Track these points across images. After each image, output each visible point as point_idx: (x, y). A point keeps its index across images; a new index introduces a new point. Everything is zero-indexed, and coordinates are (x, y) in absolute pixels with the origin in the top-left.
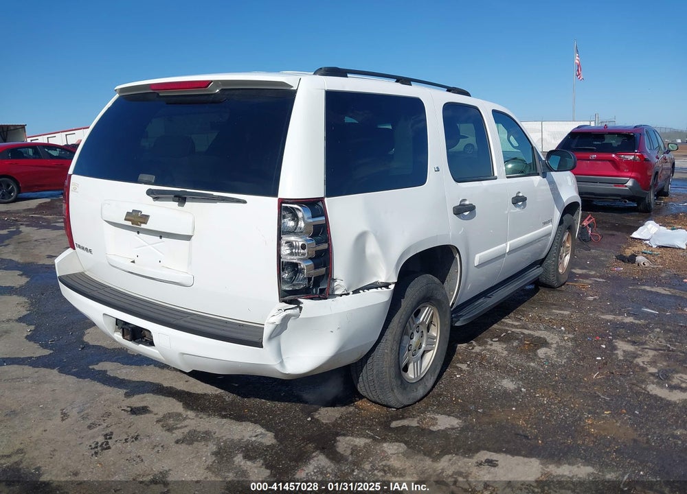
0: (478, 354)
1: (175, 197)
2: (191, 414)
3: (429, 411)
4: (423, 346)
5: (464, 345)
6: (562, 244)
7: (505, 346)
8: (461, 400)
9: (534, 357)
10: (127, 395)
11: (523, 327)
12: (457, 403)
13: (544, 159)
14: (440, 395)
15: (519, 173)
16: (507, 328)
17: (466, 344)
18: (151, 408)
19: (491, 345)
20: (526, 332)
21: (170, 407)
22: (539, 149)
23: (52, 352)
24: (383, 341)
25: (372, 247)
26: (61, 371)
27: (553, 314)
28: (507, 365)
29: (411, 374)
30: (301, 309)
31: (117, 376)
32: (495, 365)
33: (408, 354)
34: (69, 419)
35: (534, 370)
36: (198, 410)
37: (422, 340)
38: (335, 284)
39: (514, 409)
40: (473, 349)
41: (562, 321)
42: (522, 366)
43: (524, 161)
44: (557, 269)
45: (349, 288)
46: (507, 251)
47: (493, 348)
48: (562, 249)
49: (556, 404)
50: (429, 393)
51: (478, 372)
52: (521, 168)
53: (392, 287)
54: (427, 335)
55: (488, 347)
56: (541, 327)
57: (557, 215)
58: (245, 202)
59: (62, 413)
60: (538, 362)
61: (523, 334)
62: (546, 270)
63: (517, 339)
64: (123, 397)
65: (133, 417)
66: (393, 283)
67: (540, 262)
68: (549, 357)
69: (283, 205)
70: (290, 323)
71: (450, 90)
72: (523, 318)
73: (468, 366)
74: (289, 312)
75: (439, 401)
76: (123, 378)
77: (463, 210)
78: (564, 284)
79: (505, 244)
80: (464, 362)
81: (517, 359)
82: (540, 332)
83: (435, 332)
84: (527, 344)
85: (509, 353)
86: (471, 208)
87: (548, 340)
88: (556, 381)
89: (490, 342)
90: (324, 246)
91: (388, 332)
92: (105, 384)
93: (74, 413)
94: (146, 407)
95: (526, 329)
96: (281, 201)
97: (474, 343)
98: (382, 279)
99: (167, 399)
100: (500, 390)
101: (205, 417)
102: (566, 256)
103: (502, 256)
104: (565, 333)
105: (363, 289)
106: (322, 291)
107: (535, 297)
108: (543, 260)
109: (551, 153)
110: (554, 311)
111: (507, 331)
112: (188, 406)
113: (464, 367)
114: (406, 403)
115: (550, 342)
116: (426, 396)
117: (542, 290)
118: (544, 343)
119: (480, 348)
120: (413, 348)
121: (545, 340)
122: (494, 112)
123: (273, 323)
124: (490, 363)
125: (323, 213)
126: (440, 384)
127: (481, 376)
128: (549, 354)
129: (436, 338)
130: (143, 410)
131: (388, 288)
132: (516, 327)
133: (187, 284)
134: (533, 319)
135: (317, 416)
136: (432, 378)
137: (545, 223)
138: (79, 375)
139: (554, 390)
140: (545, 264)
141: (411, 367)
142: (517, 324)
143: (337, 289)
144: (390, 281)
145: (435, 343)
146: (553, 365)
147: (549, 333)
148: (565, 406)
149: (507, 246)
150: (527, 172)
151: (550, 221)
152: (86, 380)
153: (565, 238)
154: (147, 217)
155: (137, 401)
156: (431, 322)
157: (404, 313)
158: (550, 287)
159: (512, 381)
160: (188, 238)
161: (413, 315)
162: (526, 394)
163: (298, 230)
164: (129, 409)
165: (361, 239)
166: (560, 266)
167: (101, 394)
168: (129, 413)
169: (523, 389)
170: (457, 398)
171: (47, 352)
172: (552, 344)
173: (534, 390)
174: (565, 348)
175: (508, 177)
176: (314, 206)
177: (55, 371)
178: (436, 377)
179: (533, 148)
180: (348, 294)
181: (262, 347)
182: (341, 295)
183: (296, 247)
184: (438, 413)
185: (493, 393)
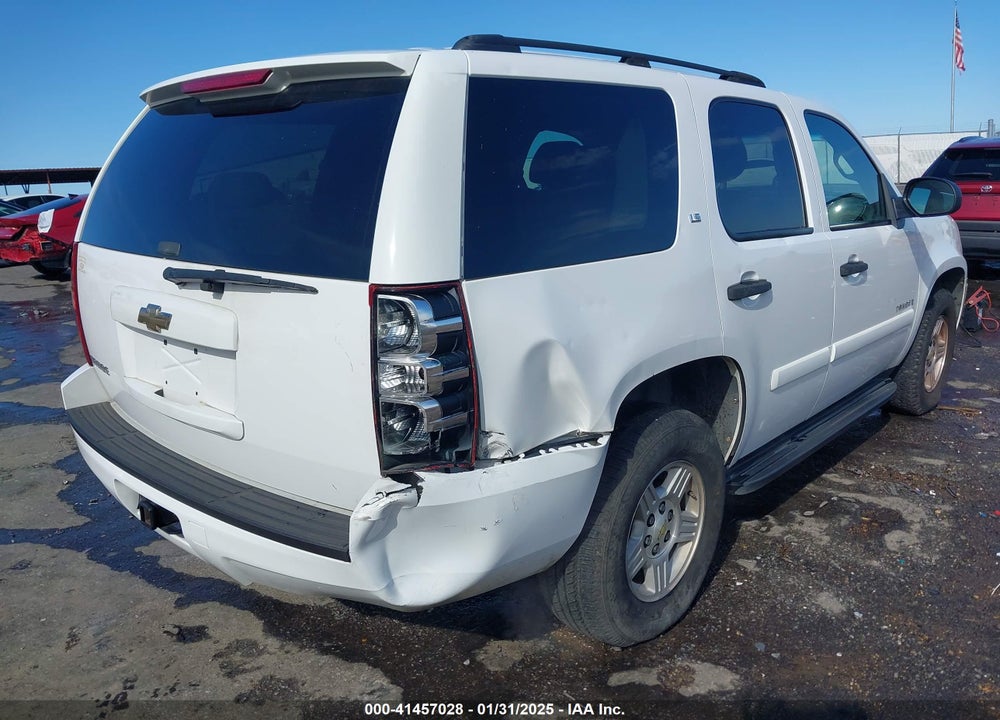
0: (776, 541)
1: (205, 281)
2: (273, 643)
3: (682, 653)
4: (673, 536)
5: (754, 523)
6: (931, 341)
7: (825, 526)
8: (741, 631)
9: (879, 550)
10: (180, 604)
11: (860, 489)
12: (735, 639)
13: (899, 195)
14: (703, 621)
15: (854, 221)
16: (830, 491)
17: (757, 521)
18: (210, 632)
19: (801, 523)
20: (865, 498)
21: (242, 628)
22: (892, 178)
23: (89, 520)
24: (592, 535)
25: (561, 370)
26: (91, 556)
27: (914, 465)
28: (828, 564)
29: (650, 588)
30: (420, 490)
31: (173, 567)
32: (807, 563)
33: (643, 552)
34: (78, 647)
35: (878, 574)
36: (286, 635)
37: (672, 526)
38: (490, 440)
39: (839, 655)
40: (768, 530)
41: (932, 478)
42: (855, 565)
43: (862, 199)
44: (923, 384)
45: (517, 447)
46: (832, 360)
47: (804, 529)
48: (931, 349)
49: (919, 648)
50: (683, 616)
51: (775, 576)
52: (857, 213)
53: (604, 441)
54: (680, 517)
55: (796, 527)
56: (893, 489)
57: (923, 293)
58: (314, 291)
59: (70, 635)
60: (886, 558)
61: (858, 502)
62: (902, 387)
63: (848, 513)
64: (171, 607)
65: (178, 646)
66: (607, 433)
67: (891, 374)
68: (906, 549)
69: (380, 296)
70: (402, 516)
71: (725, 76)
72: (859, 472)
73: (759, 564)
74: (395, 498)
75: (701, 634)
76: (181, 571)
77: (747, 291)
78: (933, 408)
79: (826, 349)
80: (750, 555)
81: (848, 551)
82: (890, 499)
83: (695, 510)
84: (864, 522)
85: (833, 540)
86: (763, 287)
87: (905, 514)
88: (921, 600)
89: (799, 518)
90: (462, 372)
91: (601, 519)
92: (150, 582)
93: (87, 636)
94: (204, 627)
95: (864, 493)
96: (375, 290)
97: (771, 519)
98: (585, 427)
99: (241, 613)
100: (813, 614)
101: (295, 650)
102: (937, 360)
103: (822, 367)
104: (936, 502)
105: (546, 447)
106: (462, 456)
107: (883, 432)
108: (897, 368)
109: (913, 184)
110: (915, 458)
111: (831, 496)
112: (271, 629)
113: (750, 565)
114: (639, 638)
115: (909, 519)
116: (679, 621)
117: (895, 418)
118: (896, 521)
119: (782, 529)
120: (653, 541)
121: (898, 514)
122: (808, 114)
123: (365, 519)
124: (798, 559)
125: (460, 310)
126: (705, 598)
127: (779, 583)
128: (907, 543)
129: (696, 520)
130: (199, 633)
131: (597, 444)
132: (847, 488)
133: (234, 436)
134: (877, 474)
135: (481, 657)
136: (690, 590)
137: (901, 308)
138: (115, 564)
139: (916, 617)
140: (900, 375)
141: (649, 574)
142: (847, 482)
143: (494, 449)
144: (599, 431)
145: (695, 529)
146: (914, 566)
147: (906, 502)
148: (938, 652)
149: (832, 351)
150: (870, 219)
151: (911, 303)
152: (124, 573)
153: (936, 330)
154: (168, 317)
155: (191, 616)
156: (687, 493)
157: (632, 484)
158: (910, 414)
159: (838, 596)
160: (231, 354)
161: (651, 484)
162: (862, 624)
163: (412, 343)
164: (176, 631)
165: (538, 355)
166: (927, 379)
167: (139, 600)
168: (175, 638)
169: (857, 614)
170: (734, 628)
171: (80, 520)
172: (912, 522)
173: (878, 616)
174: (938, 533)
175: (833, 230)
176: (441, 296)
177: (83, 556)
178: (696, 589)
179: (880, 177)
180: (518, 457)
181: (349, 561)
182: (503, 461)
183: (411, 375)
184: (697, 658)
185: (801, 620)
